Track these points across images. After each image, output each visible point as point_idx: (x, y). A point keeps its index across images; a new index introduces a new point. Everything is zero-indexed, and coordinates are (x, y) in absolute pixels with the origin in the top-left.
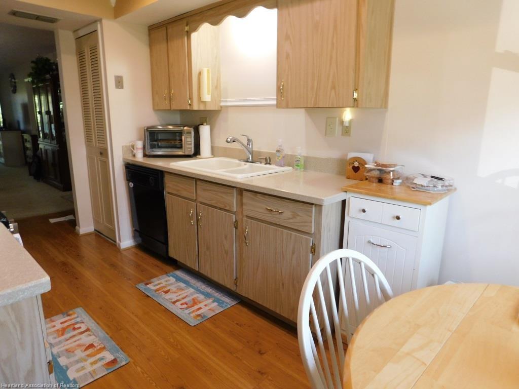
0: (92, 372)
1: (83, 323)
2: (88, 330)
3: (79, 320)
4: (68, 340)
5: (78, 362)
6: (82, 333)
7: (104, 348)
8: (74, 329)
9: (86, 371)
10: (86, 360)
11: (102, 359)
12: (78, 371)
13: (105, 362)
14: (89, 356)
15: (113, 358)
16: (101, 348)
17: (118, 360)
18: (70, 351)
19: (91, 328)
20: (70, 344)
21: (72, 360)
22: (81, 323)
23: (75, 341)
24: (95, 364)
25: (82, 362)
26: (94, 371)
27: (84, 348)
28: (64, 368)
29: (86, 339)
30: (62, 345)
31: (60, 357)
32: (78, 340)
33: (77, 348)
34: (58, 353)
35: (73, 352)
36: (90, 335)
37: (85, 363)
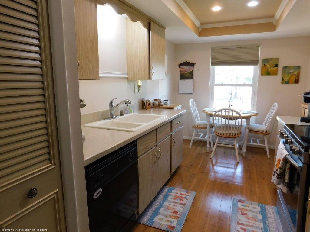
0: (250, 204)
1: (237, 230)
2: (239, 224)
4: (252, 226)
5: (253, 212)
6: (242, 224)
7: (238, 209)
8: (245, 230)
9: (252, 206)
10: (250, 210)
11: (243, 206)
12: (255, 208)
13: (243, 204)
14: (247, 210)
15: (238, 203)
16: (240, 210)
17: (237, 201)
18: (255, 219)
19: (236, 224)
20: (252, 223)
21: (255, 214)
23: (249, 222)
26: (249, 204)
27: (247, 216)
28: (260, 213)
29: (243, 219)
30: (256, 225)
31: (260, 220)
32: (247, 222)
33: (250, 218)
34: (261, 223)
36: (239, 219)
37: (251, 209)
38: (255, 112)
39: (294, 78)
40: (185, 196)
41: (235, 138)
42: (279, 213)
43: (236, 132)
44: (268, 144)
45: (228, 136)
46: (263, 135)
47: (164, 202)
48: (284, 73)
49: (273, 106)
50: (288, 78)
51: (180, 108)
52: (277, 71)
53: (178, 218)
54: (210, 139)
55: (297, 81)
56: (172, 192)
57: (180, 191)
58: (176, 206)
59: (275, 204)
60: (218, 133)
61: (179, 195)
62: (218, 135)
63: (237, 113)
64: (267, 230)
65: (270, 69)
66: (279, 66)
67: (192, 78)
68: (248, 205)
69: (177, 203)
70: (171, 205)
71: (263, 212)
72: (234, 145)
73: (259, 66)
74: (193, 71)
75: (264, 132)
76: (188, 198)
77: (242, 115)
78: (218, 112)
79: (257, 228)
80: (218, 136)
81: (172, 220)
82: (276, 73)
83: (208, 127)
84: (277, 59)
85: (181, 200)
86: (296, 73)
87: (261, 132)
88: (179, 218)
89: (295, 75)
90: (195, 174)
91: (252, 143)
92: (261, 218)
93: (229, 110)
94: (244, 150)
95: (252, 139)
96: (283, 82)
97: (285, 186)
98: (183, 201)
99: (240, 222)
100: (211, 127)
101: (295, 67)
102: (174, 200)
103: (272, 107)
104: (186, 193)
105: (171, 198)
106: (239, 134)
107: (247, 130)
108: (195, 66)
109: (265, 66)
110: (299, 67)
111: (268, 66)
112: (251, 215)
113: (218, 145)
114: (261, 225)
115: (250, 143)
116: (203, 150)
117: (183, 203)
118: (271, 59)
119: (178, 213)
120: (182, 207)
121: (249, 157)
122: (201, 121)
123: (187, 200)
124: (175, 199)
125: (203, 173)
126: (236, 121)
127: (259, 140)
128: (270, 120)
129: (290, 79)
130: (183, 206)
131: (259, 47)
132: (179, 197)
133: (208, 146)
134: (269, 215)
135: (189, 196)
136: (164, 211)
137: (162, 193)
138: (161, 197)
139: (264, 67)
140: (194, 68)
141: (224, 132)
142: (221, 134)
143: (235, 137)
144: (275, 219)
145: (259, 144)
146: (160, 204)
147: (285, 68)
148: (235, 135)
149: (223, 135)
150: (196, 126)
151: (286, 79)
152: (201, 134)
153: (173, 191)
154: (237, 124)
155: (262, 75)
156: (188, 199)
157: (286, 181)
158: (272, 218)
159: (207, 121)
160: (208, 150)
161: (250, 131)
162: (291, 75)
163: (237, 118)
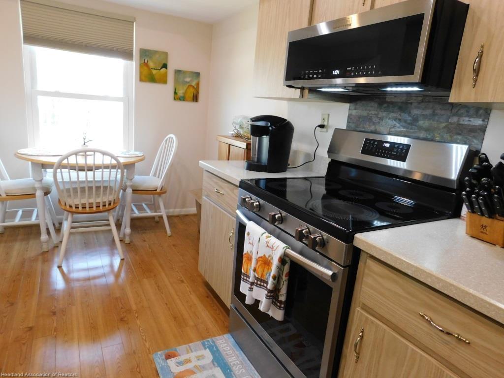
0: (190, 351)
5: (204, 368)
9: (195, 354)
10: (195, 366)
11: (180, 364)
12: (203, 357)
13: (177, 359)
15: (168, 361)
17: (164, 357)
21: (210, 372)
24: (187, 360)
25: (200, 366)
26: (188, 352)
28: (216, 364)
37: (197, 364)
38: (138, 153)
39: (191, 92)
41: (109, 210)
43: (111, 198)
44: (165, 208)
45: (94, 208)
46: (152, 195)
48: (176, 81)
49: (166, 141)
50: (184, 91)
52: (166, 75)
54: (46, 221)
55: (195, 98)
59: (225, 328)
60: (71, 206)
62: (71, 210)
63: (112, 157)
65: (154, 72)
66: (169, 66)
68: (187, 357)
71: (219, 360)
72: (109, 226)
73: (134, 62)
75: (158, 190)
77: (122, 160)
78: (67, 157)
80: (71, 212)
82: (163, 80)
83: (39, 193)
84: (166, 54)
86: (194, 84)
87: (153, 192)
89: (193, 87)
91: (137, 214)
93: (85, 152)
94: (128, 230)
96: (177, 97)
97: (280, 308)
100: (47, 193)
101: (192, 72)
103: (164, 141)
106: (116, 202)
107: (129, 191)
109: (146, 64)
110: (198, 75)
111: (151, 64)
115: (135, 215)
116: (32, 249)
118: (156, 52)
121: (138, 241)
122: (11, 178)
125: (54, 313)
126: (103, 172)
127: (147, 205)
129: (185, 93)
131: (133, 22)
133: (44, 237)
134: (230, 360)
139: (144, 65)
141: (84, 201)
142: (77, 207)
143: (109, 207)
144: (242, 364)
145: (149, 213)
147: (178, 72)
148: (110, 204)
149: (84, 208)
151: (181, 93)
152: (17, 212)
154: (106, 178)
155: (141, 80)
157: (283, 298)
158: (238, 364)
159: (34, 181)
160: (45, 248)
161: (135, 191)
162: (187, 86)
163: (114, 167)
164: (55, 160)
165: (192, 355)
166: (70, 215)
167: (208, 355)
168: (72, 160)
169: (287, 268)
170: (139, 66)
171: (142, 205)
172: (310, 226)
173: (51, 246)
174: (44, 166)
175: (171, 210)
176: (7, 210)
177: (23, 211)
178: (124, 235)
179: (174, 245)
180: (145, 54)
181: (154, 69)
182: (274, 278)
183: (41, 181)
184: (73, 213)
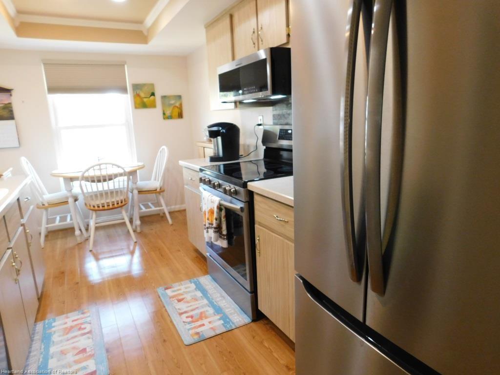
0: (181, 285)
1: (184, 322)
2: (181, 314)
3: (188, 326)
4: (197, 308)
5: (189, 292)
6: (186, 312)
7: (170, 298)
8: (192, 317)
9: (184, 286)
10: (184, 292)
11: (173, 291)
12: (189, 287)
13: (172, 289)
14: (182, 295)
15: (166, 291)
16: (173, 298)
17: (163, 289)
18: (195, 299)
19: (178, 316)
20: (195, 304)
21: (193, 294)
22: (186, 322)
23: (191, 306)
25: (187, 291)
26: (179, 286)
27: (185, 300)
28: (197, 290)
29: (183, 306)
30: (201, 305)
31: (201, 296)
32: (189, 307)
33: (190, 301)
34: (203, 299)
35: (192, 298)
36: (179, 309)
37: (185, 291)
38: (141, 164)
39: (176, 111)
40: (83, 320)
41: (122, 206)
42: (215, 280)
43: (122, 198)
44: (167, 206)
45: (111, 206)
46: (154, 195)
47: (47, 348)
48: (163, 104)
49: (161, 152)
51: (10, 175)
52: (154, 101)
53: (91, 356)
55: (180, 116)
56: (54, 327)
57: (67, 318)
58: (77, 342)
59: (206, 272)
60: (94, 207)
61: (70, 324)
63: (119, 167)
64: (213, 303)
65: (145, 100)
66: (156, 94)
67: (11, 117)
68: (179, 288)
69: (76, 337)
70: (67, 346)
71: (199, 287)
72: (124, 219)
73: (129, 94)
74: (10, 103)
75: (158, 190)
76: (90, 321)
79: (202, 307)
80: (94, 210)
81: (84, 364)
82: (153, 105)
83: (71, 200)
84: (153, 85)
85: (80, 329)
86: (177, 105)
87: (154, 191)
88: (93, 355)
89: (177, 107)
90: (77, 283)
91: (144, 209)
92: (202, 295)
93: (100, 165)
94: (138, 222)
95: (143, 205)
96: (166, 117)
97: (224, 239)
98: (85, 328)
99: (181, 311)
100: (76, 200)
101: (175, 96)
102: (66, 337)
103: (159, 153)
104: (82, 316)
105: (60, 336)
106: (126, 200)
107: (136, 192)
108: (13, 93)
109: (138, 95)
110: (180, 97)
111: (142, 95)
112: (188, 297)
113: (97, 225)
114: (205, 301)
115: (142, 211)
116: (70, 243)
117: (86, 331)
118: (144, 85)
119: (87, 349)
120: (89, 338)
121: (147, 229)
122: (49, 193)
123: (90, 323)
124: (67, 333)
126: (114, 181)
127: (152, 204)
128: (162, 172)
129: (172, 113)
130: (88, 335)
131: (124, 65)
132: (72, 327)
133: (77, 232)
134: (207, 287)
135: (89, 316)
136: (59, 361)
137: (35, 338)
138: (36, 345)
139: (136, 96)
140: (12, 98)
141: (103, 201)
142: (98, 207)
144: (214, 288)
145: (153, 208)
146: (42, 356)
147: (164, 97)
148: (122, 202)
149: (103, 206)
150: (46, 205)
151: (168, 113)
152: (56, 218)
153: (53, 324)
154: (117, 187)
155: (136, 108)
156: (92, 322)
157: (225, 232)
158: (212, 289)
159: (66, 191)
160: (79, 240)
161: (140, 192)
162: (172, 107)
163: (121, 175)
164: (80, 175)
165: (182, 287)
166: (94, 213)
167: (193, 286)
168: (91, 173)
169: (223, 213)
170: (133, 98)
171: (148, 204)
172: (230, 185)
173: (83, 239)
174: (72, 179)
175: (173, 207)
176: (49, 218)
177: (60, 217)
178: (136, 227)
179: (174, 230)
180: (136, 87)
181: (145, 98)
182: (216, 219)
183: (71, 191)
184: (96, 211)
